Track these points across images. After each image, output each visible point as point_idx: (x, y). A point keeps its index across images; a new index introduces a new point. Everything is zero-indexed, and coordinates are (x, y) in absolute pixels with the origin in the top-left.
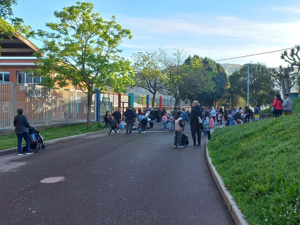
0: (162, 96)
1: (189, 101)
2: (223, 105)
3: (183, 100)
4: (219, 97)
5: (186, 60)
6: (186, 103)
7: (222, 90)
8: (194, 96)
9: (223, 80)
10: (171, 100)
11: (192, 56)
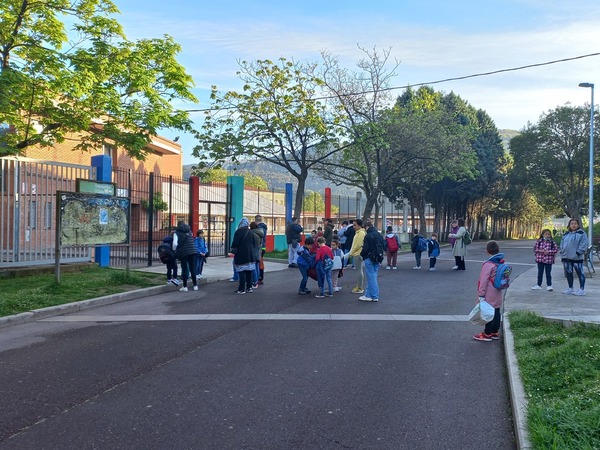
0: (332, 186)
1: (406, 201)
2: (491, 213)
3: (392, 199)
4: (483, 193)
5: (399, 99)
6: (400, 207)
7: (492, 176)
8: (419, 188)
9: (493, 152)
10: (358, 200)
11: (415, 89)
